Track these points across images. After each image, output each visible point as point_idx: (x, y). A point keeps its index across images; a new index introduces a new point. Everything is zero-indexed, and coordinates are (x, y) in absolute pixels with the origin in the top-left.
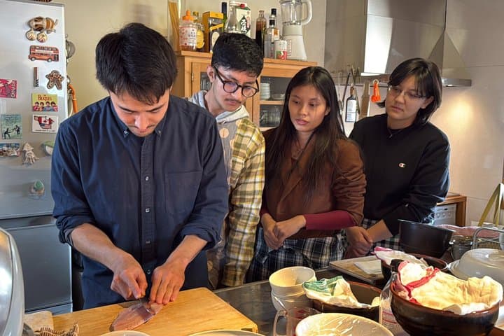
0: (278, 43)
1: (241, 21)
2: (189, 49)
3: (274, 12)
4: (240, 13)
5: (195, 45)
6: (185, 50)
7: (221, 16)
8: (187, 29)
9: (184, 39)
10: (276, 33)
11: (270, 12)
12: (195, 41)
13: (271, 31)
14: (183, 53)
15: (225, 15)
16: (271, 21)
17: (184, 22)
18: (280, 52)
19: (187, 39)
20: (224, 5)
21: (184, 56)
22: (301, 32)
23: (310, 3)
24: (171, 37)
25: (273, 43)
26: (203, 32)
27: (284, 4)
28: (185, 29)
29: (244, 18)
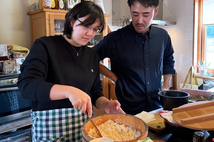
5: (50, 6)
6: (45, 8)
9: (45, 3)
12: (51, 4)
14: (45, 10)
19: (46, 3)
21: (45, 11)
24: (38, 3)
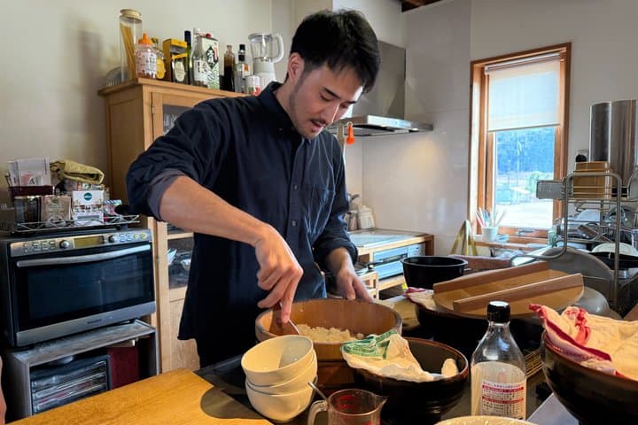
0: (249, 79)
1: (208, 52)
2: (148, 76)
3: (242, 47)
4: (206, 44)
5: (155, 73)
6: (143, 77)
7: (185, 45)
8: (145, 54)
9: (141, 65)
10: (246, 69)
11: (238, 47)
12: (155, 69)
13: (241, 67)
14: (141, 81)
15: (189, 44)
16: (240, 56)
17: (141, 45)
18: (252, 89)
19: (144, 65)
20: (188, 34)
21: (141, 85)
22: (273, 69)
23: (281, 39)
25: (244, 79)
26: (164, 61)
27: (253, 40)
28: (142, 54)
29: (211, 48)
